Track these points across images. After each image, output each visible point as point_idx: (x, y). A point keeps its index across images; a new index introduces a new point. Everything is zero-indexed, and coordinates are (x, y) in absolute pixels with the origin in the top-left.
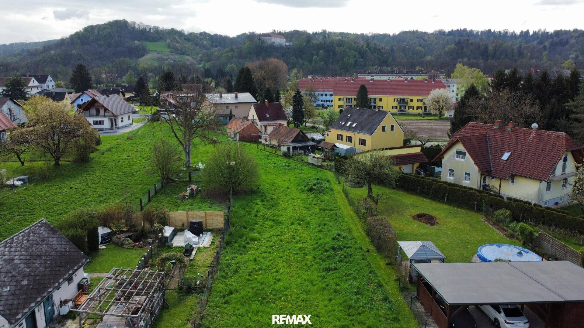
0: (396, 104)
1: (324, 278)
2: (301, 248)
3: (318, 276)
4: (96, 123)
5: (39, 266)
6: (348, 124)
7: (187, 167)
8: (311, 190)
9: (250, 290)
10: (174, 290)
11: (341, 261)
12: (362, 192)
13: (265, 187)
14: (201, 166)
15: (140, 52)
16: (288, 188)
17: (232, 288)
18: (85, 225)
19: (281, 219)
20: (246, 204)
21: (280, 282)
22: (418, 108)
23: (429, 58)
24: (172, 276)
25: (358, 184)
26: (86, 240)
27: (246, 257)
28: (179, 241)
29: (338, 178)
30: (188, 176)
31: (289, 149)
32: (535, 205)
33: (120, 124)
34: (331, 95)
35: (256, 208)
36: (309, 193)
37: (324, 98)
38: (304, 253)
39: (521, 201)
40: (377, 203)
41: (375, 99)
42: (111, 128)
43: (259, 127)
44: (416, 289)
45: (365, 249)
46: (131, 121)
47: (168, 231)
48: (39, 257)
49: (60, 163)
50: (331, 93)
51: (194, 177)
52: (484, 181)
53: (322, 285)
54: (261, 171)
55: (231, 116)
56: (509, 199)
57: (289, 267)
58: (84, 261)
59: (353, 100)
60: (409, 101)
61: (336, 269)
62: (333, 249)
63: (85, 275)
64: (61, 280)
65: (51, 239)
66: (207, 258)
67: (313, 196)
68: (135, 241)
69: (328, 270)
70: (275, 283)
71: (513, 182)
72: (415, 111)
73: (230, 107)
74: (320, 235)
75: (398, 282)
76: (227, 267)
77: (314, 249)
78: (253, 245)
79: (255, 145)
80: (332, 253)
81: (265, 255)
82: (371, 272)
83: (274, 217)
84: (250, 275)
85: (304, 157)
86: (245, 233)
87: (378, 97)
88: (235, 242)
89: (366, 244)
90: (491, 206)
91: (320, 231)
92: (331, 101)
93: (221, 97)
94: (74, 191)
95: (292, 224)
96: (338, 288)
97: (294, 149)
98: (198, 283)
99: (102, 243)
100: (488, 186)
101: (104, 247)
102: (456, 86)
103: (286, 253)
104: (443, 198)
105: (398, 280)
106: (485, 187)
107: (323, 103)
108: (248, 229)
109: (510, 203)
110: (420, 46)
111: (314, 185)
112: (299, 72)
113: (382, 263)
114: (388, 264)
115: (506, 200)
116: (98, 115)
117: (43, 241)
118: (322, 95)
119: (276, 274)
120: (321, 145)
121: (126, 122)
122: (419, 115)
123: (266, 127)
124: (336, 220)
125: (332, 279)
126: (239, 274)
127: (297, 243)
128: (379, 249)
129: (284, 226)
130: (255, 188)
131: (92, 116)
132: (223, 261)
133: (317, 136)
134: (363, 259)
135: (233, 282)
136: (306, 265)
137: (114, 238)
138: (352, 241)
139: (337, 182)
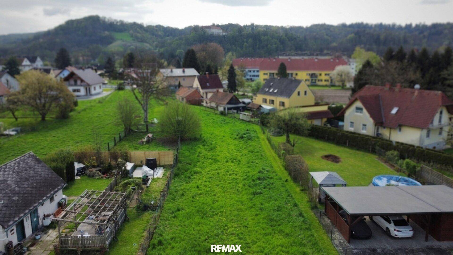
0: (308, 77)
1: (251, 200)
2: (234, 178)
3: (247, 199)
4: (74, 91)
5: (27, 187)
6: (271, 91)
7: (145, 122)
8: (242, 137)
9: (194, 208)
10: (134, 208)
11: (264, 188)
12: (282, 139)
13: (205, 136)
14: (155, 121)
15: (110, 40)
16: (224, 136)
17: (180, 207)
18: (64, 160)
19: (218, 158)
20: (190, 148)
21: (216, 203)
22: (325, 81)
23: (335, 44)
24: (132, 198)
25: (279, 134)
26: (65, 172)
27: (190, 185)
28: (138, 174)
29: (263, 130)
30: (145, 128)
31: (225, 109)
32: (418, 147)
33: (93, 92)
34: (258, 71)
35: (199, 150)
36: (240, 140)
37: (252, 74)
38: (236, 182)
39: (406, 144)
40: (293, 146)
41: (292, 74)
42: (86, 95)
43: (201, 93)
44: (324, 208)
45: (284, 180)
46: (101, 90)
47: (129, 166)
48: (27, 180)
49: (46, 119)
50: (258, 69)
51: (151, 129)
52: (378, 131)
53: (250, 205)
54: (203, 125)
55: (179, 85)
56: (397, 143)
57: (224, 192)
58: (63, 185)
59: (275, 75)
60: (319, 75)
61: (261, 193)
62: (259, 179)
63: (64, 196)
64: (44, 198)
65: (36, 167)
66: (160, 186)
67: (243, 142)
68: (104, 173)
69: (254, 194)
70: (213, 203)
71: (400, 130)
72: (324, 83)
73: (179, 79)
74: (249, 170)
75: (310, 203)
76: (176, 192)
77: (245, 179)
78: (196, 177)
79: (199, 107)
80: (258, 182)
81: (205, 183)
82: (288, 196)
83: (213, 157)
84: (193, 198)
85: (236, 115)
86: (190, 168)
87: (294, 72)
88: (182, 174)
89: (285, 175)
90: (383, 149)
91: (249, 167)
92: (258, 76)
93: (172, 71)
94: (56, 138)
95: (227, 162)
96: (262, 206)
97: (229, 109)
98: (152, 203)
99: (77, 175)
100: (380, 134)
101: (79, 178)
102: (355, 64)
103: (222, 182)
104: (345, 143)
105: (311, 201)
106: (378, 135)
107: (251, 77)
108: (192, 165)
109: (398, 146)
110: (327, 35)
111: (244, 134)
112: (233, 55)
113: (298, 190)
114: (302, 190)
115: (394, 144)
116: (76, 84)
117: (30, 168)
118: (250, 71)
119: (213, 197)
120: (250, 106)
121: (98, 90)
122: (326, 86)
123: (207, 93)
124: (261, 159)
125: (258, 200)
126: (184, 197)
127: (230, 175)
128: (295, 179)
129: (220, 163)
130: (198, 137)
131: (71, 85)
132: (172, 187)
133: (247, 101)
134: (283, 187)
135: (180, 202)
136: (238, 190)
137: (88, 172)
138: (274, 174)
139: (262, 132)
